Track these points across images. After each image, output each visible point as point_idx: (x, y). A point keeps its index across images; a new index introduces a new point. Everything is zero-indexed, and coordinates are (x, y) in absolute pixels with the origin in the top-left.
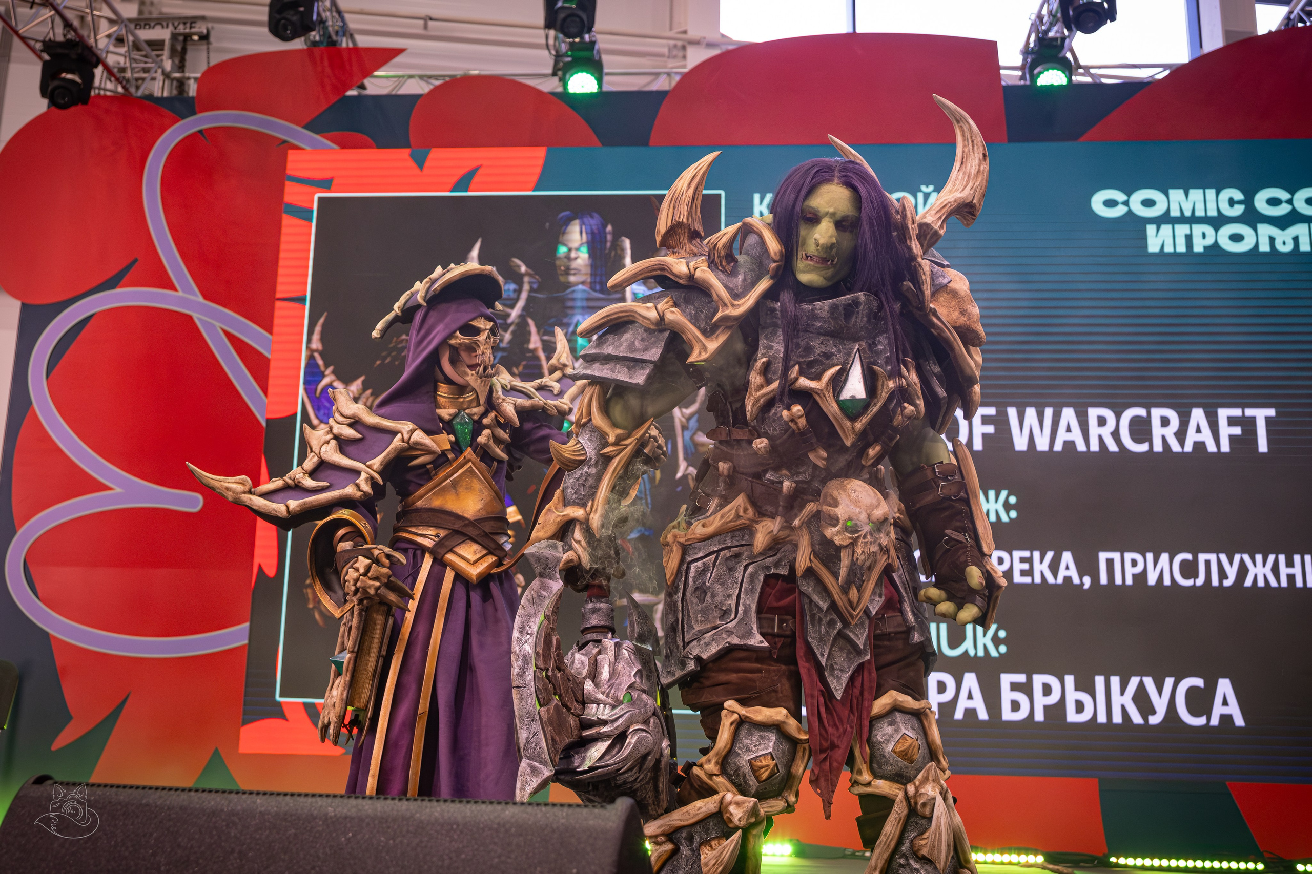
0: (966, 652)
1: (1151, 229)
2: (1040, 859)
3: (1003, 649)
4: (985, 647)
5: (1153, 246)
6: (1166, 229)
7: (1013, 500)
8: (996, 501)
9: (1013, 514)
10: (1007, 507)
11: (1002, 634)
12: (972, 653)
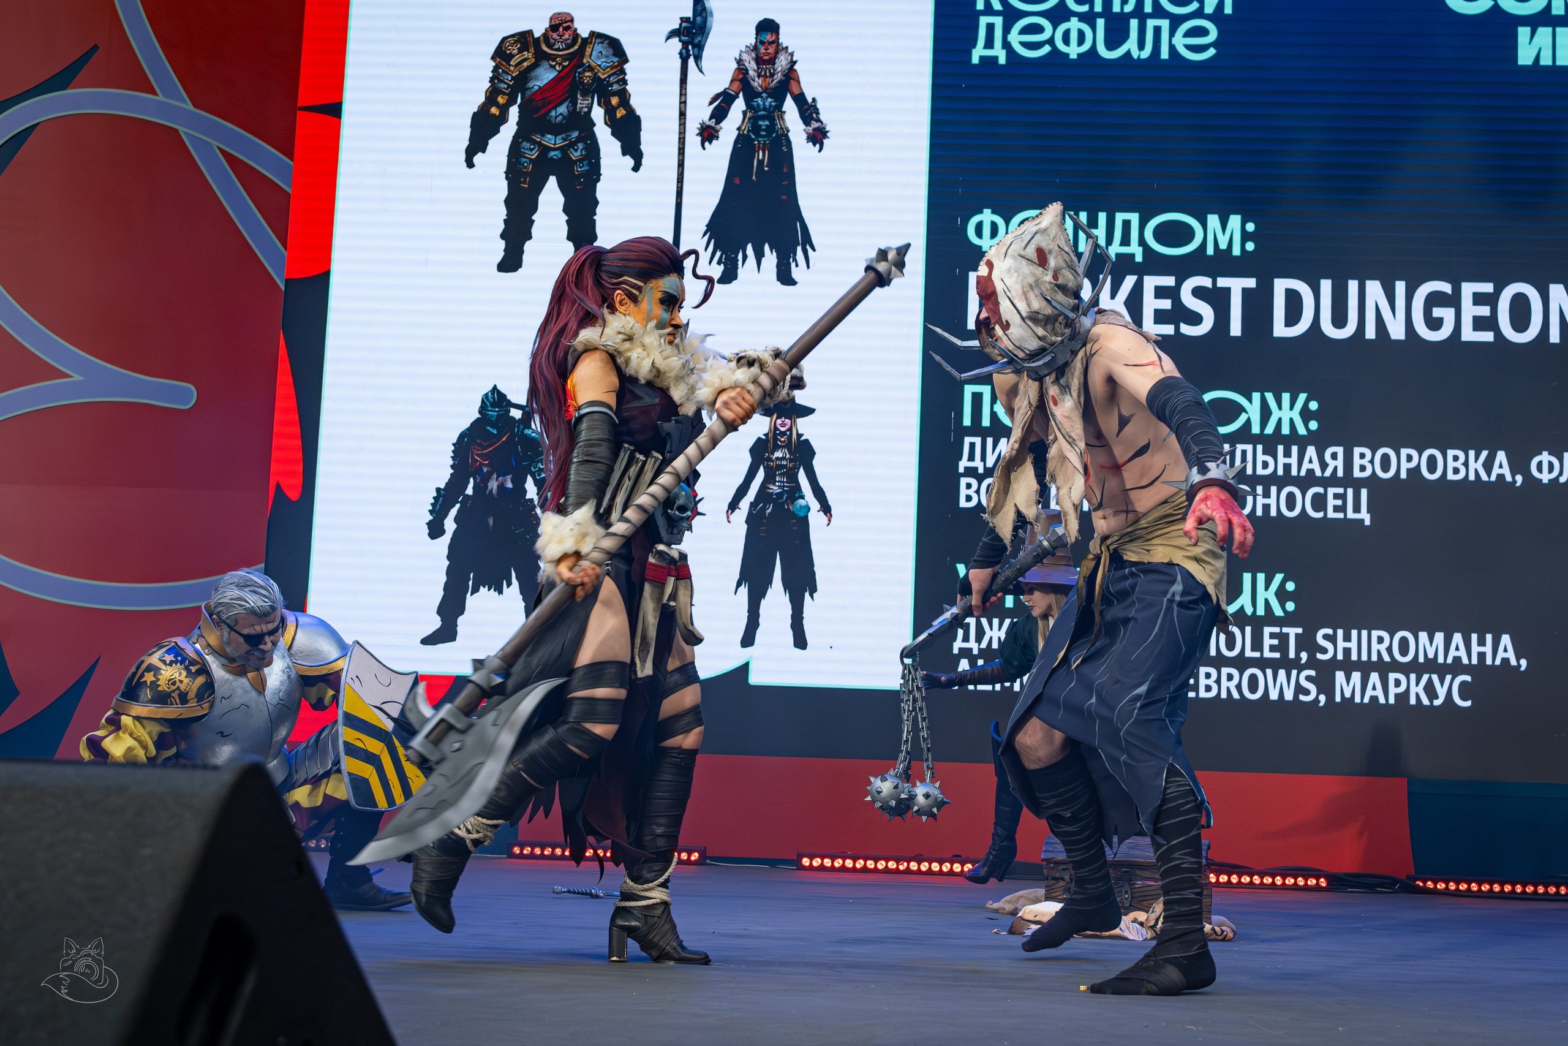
0: (1242, 609)
1: (1524, 32)
2: (1323, 882)
3: (1290, 606)
4: (1266, 601)
5: (1525, 57)
6: (1544, 32)
7: (1314, 406)
8: (1291, 408)
9: (1313, 425)
10: (1306, 415)
11: (1290, 586)
12: (1249, 611)
